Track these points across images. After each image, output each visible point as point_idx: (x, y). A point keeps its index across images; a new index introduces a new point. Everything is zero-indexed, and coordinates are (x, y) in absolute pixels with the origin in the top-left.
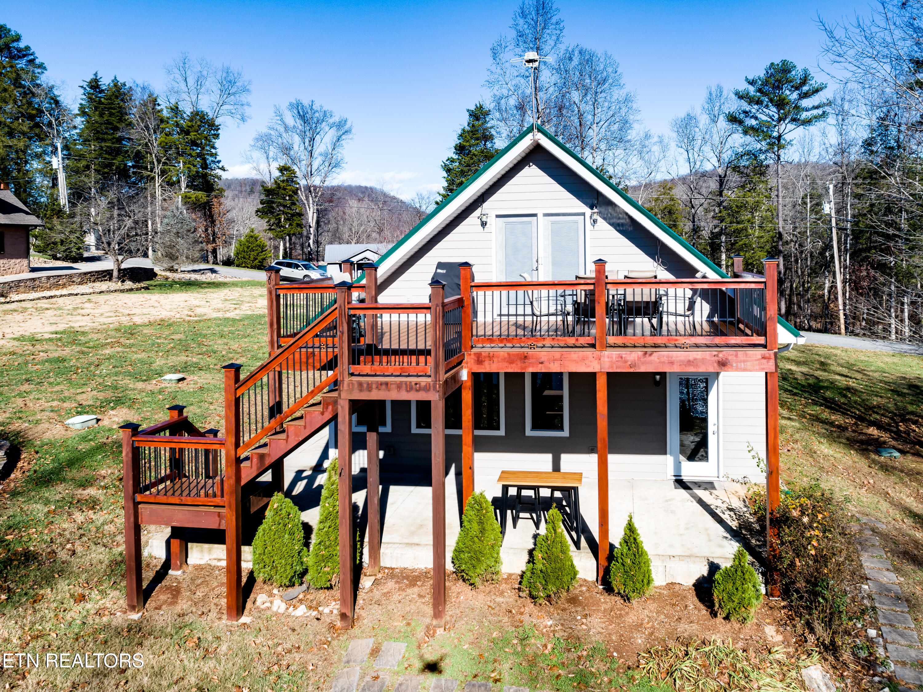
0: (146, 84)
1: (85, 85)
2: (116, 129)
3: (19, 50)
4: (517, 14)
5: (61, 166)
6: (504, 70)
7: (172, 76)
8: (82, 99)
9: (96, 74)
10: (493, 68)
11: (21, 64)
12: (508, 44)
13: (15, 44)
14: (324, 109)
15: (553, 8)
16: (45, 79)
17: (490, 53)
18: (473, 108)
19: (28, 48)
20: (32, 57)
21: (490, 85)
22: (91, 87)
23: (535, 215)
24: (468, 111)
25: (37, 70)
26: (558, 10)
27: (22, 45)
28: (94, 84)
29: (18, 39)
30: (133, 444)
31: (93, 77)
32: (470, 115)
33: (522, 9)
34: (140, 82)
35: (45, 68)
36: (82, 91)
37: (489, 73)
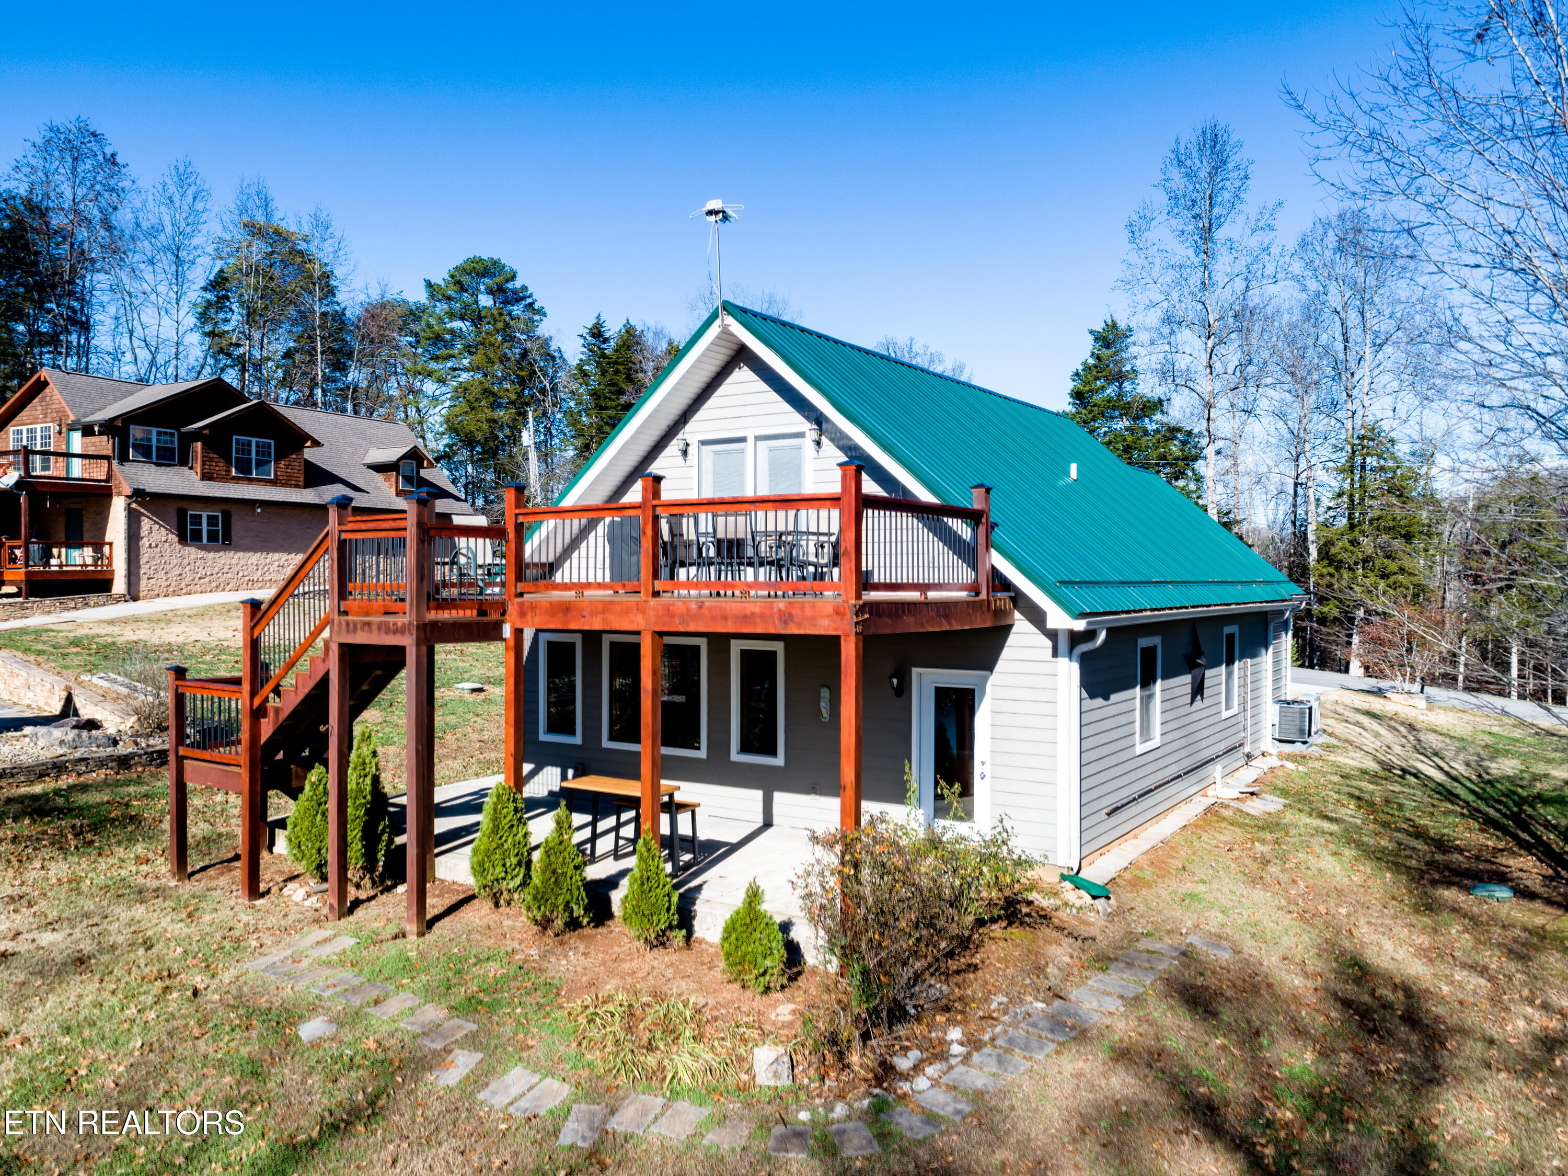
0: (659, 327)
1: (585, 332)
2: (621, 392)
3: (514, 291)
4: (1168, 161)
5: (532, 442)
6: (1150, 259)
7: (697, 312)
8: (582, 353)
9: (598, 317)
10: (1134, 258)
11: (517, 310)
12: (1155, 214)
13: (510, 285)
14: (930, 350)
15: (1231, 142)
16: (544, 329)
17: (1126, 234)
18: (1099, 327)
19: (524, 288)
20: (529, 300)
21: (1128, 287)
22: (593, 335)
23: (743, 440)
24: (1091, 332)
25: (537, 317)
26: (1239, 145)
27: (518, 284)
28: (597, 332)
29: (513, 277)
30: (177, 690)
31: (595, 321)
32: (1096, 339)
33: (1176, 152)
34: (651, 323)
35: (545, 315)
36: (582, 341)
37: (1125, 265)
